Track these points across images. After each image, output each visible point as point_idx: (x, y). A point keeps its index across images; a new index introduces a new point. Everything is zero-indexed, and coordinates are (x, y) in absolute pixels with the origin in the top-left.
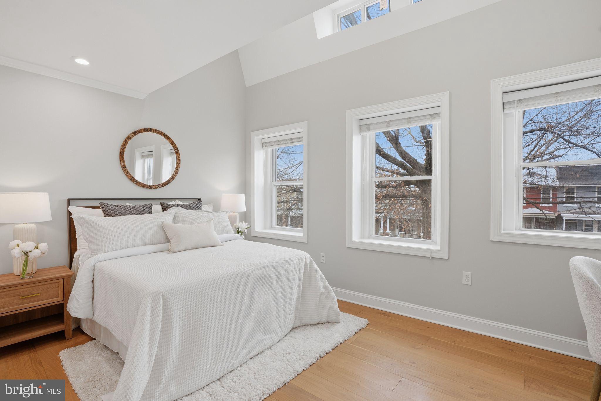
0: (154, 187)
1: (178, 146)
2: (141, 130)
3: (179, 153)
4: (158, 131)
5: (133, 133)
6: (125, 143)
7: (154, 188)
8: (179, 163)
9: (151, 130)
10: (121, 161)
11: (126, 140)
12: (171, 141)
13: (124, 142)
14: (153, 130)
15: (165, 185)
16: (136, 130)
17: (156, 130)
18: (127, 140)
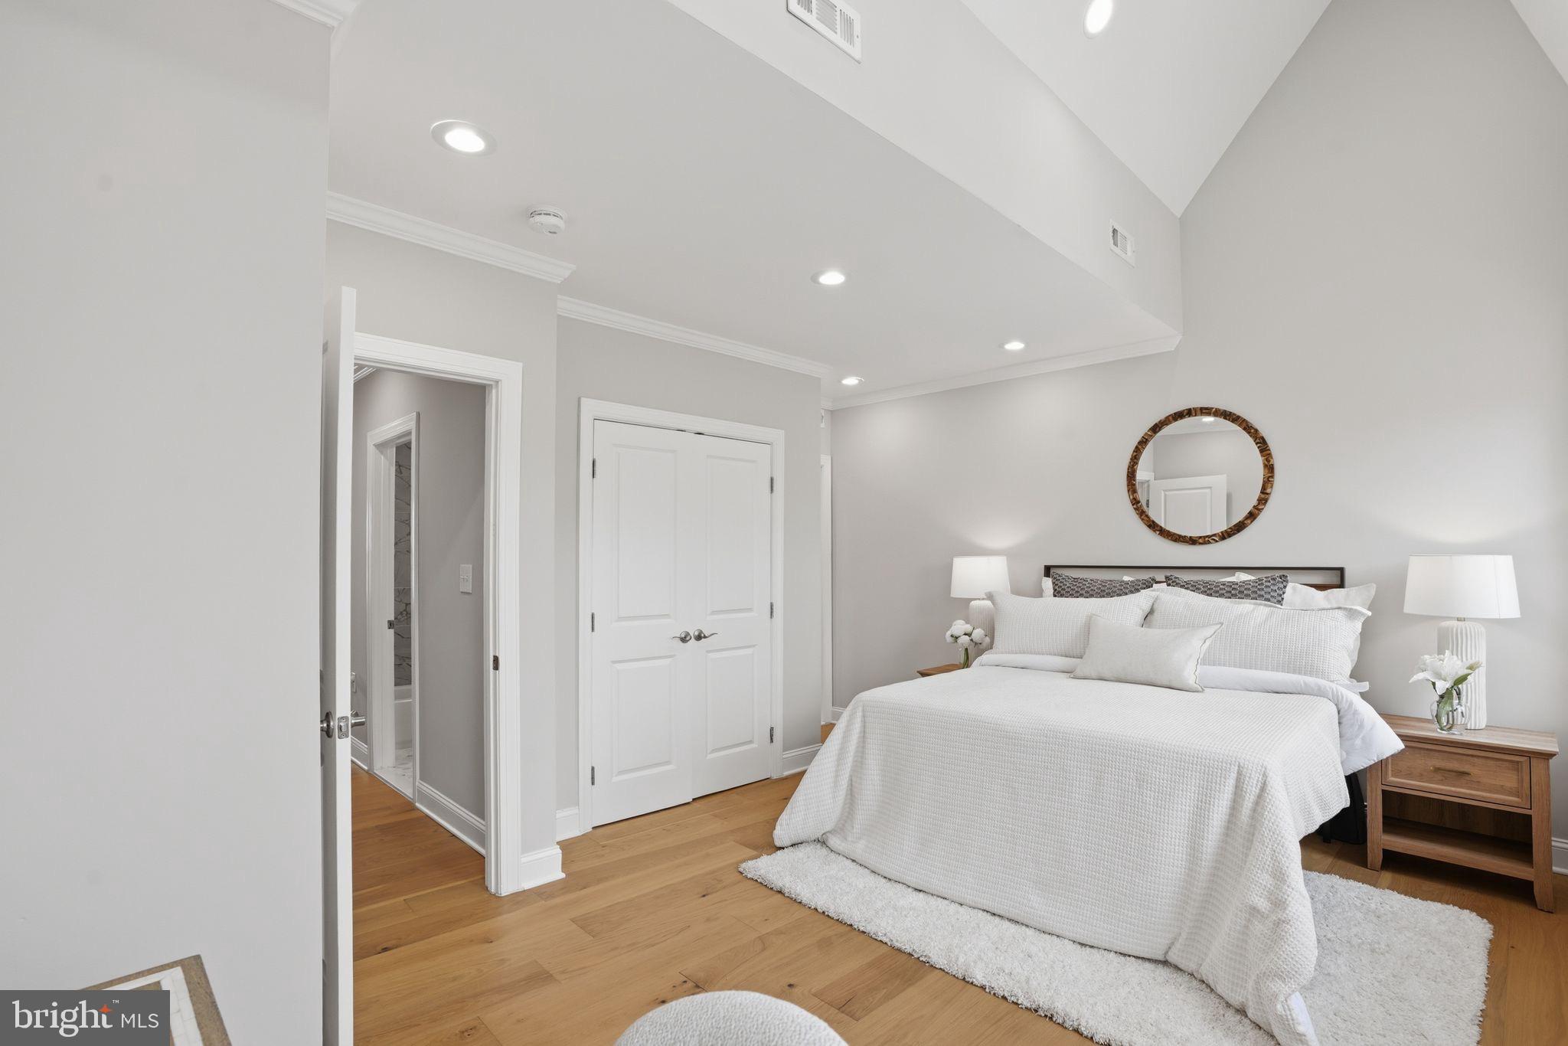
0: (1201, 541)
1: (1264, 432)
2: (1167, 418)
3: (1269, 450)
4: (1206, 409)
5: (1150, 429)
6: (1135, 454)
7: (1200, 544)
8: (1270, 477)
9: (1190, 413)
10: (1128, 491)
11: (1137, 447)
12: (1244, 425)
13: (1134, 451)
14: (1193, 412)
15: (1230, 535)
16: (1156, 421)
17: (1201, 409)
18: (1140, 447)
